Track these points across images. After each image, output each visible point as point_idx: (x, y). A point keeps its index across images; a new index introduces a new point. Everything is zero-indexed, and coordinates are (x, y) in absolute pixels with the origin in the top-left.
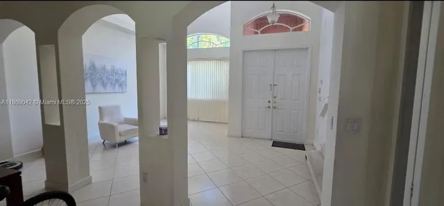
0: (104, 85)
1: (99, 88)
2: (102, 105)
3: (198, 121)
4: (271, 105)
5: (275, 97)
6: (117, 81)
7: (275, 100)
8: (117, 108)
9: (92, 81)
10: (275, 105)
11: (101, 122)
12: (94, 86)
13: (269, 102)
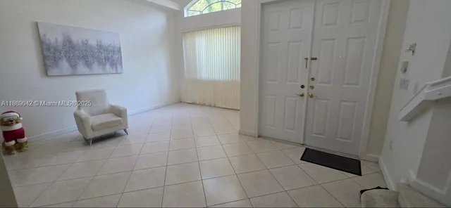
0: (88, 65)
1: (82, 68)
2: (80, 90)
3: (215, 106)
4: (305, 91)
5: (313, 79)
6: (107, 59)
7: (312, 83)
8: (101, 93)
9: (69, 60)
10: (311, 92)
11: (78, 112)
12: (74, 66)
13: (303, 87)
